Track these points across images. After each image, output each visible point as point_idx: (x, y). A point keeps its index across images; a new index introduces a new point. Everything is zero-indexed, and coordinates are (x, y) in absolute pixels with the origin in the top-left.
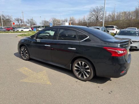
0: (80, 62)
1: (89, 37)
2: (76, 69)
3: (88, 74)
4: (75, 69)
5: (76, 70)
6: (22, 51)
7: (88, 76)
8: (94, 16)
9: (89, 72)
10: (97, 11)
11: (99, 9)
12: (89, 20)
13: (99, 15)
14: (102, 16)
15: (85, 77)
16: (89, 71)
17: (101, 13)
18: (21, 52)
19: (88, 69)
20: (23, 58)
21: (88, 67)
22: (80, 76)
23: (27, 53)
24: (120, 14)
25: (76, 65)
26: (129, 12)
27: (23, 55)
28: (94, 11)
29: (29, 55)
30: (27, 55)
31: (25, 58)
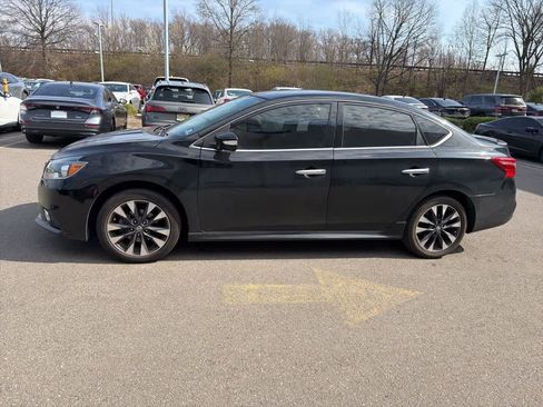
0: (435, 209)
1: (451, 134)
3: (455, 235)
5: (419, 234)
6: (119, 220)
7: (453, 239)
8: (22, 22)
9: (456, 229)
14: (62, 24)
19: (456, 220)
20: (129, 253)
21: (455, 215)
23: (162, 224)
24: (126, 27)
27: (125, 243)
30: (166, 232)
31: (144, 252)
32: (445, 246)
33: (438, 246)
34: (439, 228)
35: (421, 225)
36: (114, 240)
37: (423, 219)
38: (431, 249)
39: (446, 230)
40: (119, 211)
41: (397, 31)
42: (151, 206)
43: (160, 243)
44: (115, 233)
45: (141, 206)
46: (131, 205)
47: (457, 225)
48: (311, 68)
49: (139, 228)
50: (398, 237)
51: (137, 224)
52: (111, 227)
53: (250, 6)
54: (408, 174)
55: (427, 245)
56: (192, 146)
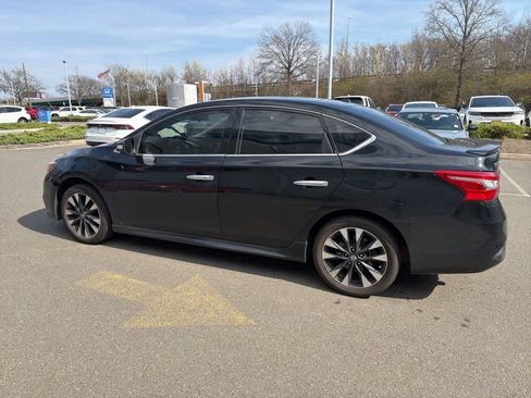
0: (344, 232)
1: (374, 138)
2: (331, 256)
3: (380, 271)
4: (326, 255)
5: (327, 260)
6: (72, 208)
7: (378, 276)
8: (275, 62)
9: (382, 263)
10: (286, 41)
11: (295, 34)
12: (258, 74)
13: (295, 58)
14: (304, 59)
15: (366, 283)
16: (383, 258)
17: (301, 49)
18: (68, 212)
19: (378, 251)
20: (79, 234)
21: (377, 244)
22: (346, 282)
23: (95, 213)
24: (365, 53)
25: (329, 243)
26: (394, 48)
27: (76, 224)
28: (277, 40)
29: (110, 222)
30: (98, 221)
31: (87, 236)
34: (354, 258)
35: (329, 250)
36: (70, 222)
39: (366, 262)
40: (71, 200)
42: (88, 199)
44: (70, 217)
46: (77, 196)
47: (381, 258)
51: (81, 212)
53: (490, 11)
54: (301, 186)
55: (340, 277)
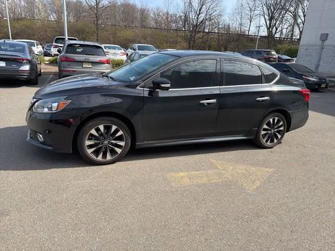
0: (271, 120)
1: (278, 77)
2: (264, 132)
5: (263, 135)
19: (281, 126)
21: (281, 123)
23: (120, 138)
30: (122, 144)
31: (109, 157)
32: (275, 141)
33: (272, 141)
34: (273, 131)
35: (265, 130)
36: (90, 151)
37: (265, 127)
38: (268, 143)
40: (93, 132)
41: (200, 10)
42: (114, 128)
43: (119, 151)
44: (90, 147)
45: (108, 128)
46: (102, 127)
47: (282, 128)
48: (149, 32)
49: (106, 142)
50: (252, 137)
51: (105, 139)
52: (88, 143)
54: (258, 101)
55: (267, 141)
56: (138, 88)
